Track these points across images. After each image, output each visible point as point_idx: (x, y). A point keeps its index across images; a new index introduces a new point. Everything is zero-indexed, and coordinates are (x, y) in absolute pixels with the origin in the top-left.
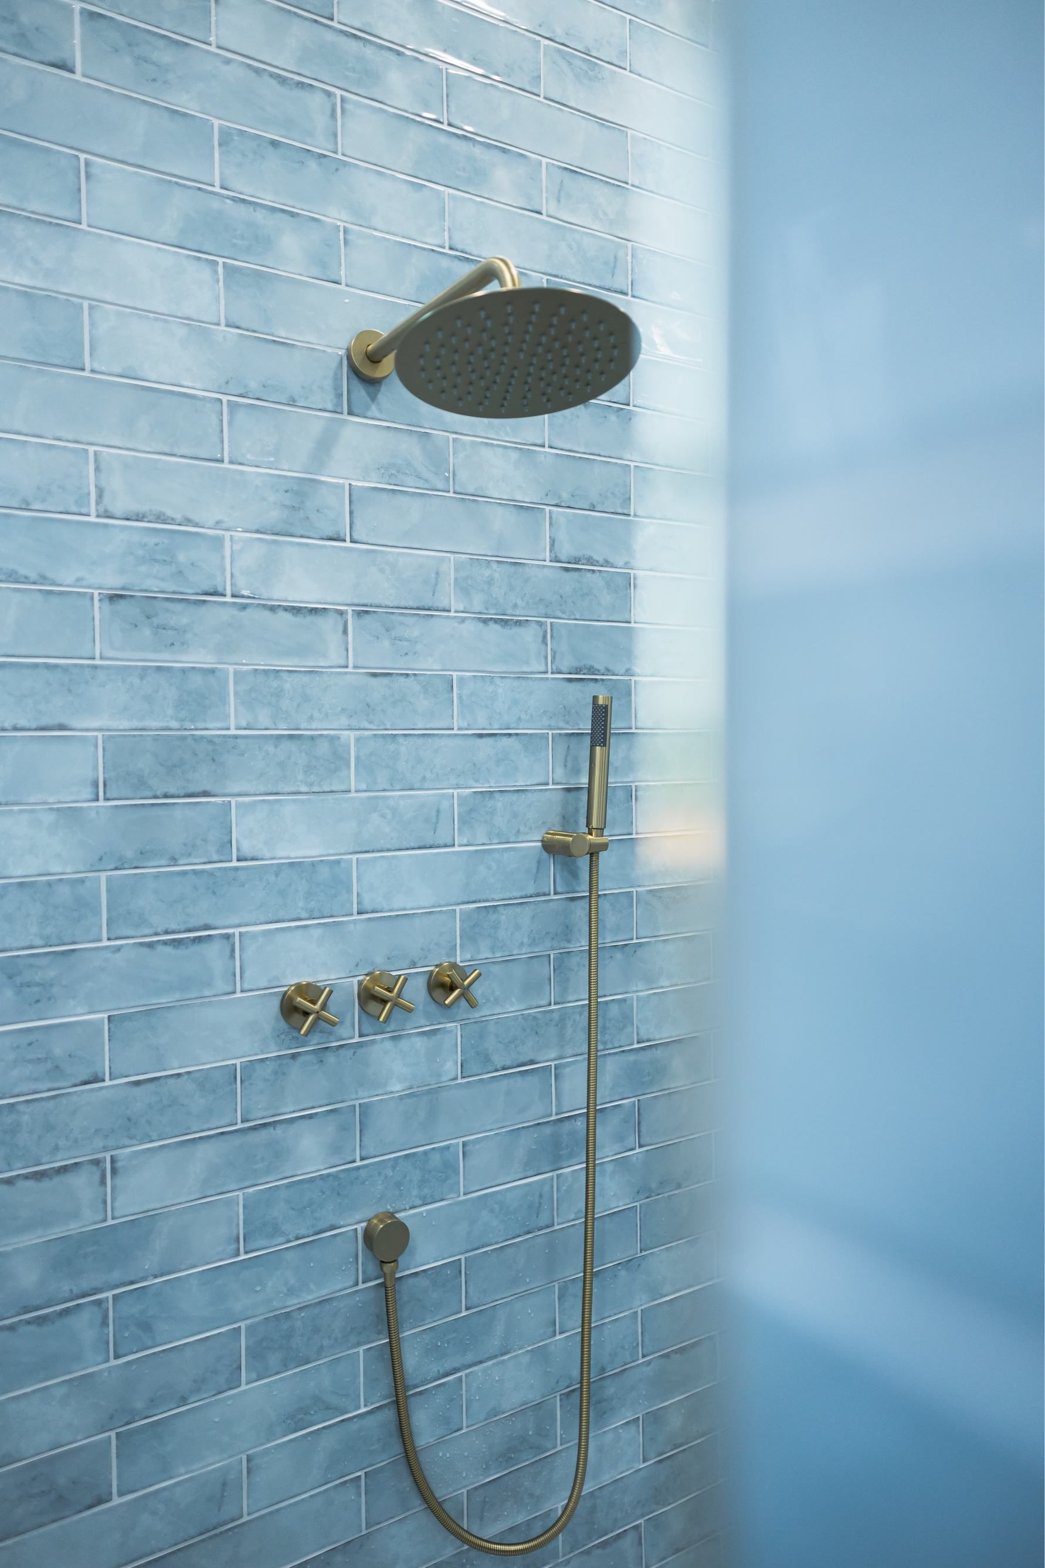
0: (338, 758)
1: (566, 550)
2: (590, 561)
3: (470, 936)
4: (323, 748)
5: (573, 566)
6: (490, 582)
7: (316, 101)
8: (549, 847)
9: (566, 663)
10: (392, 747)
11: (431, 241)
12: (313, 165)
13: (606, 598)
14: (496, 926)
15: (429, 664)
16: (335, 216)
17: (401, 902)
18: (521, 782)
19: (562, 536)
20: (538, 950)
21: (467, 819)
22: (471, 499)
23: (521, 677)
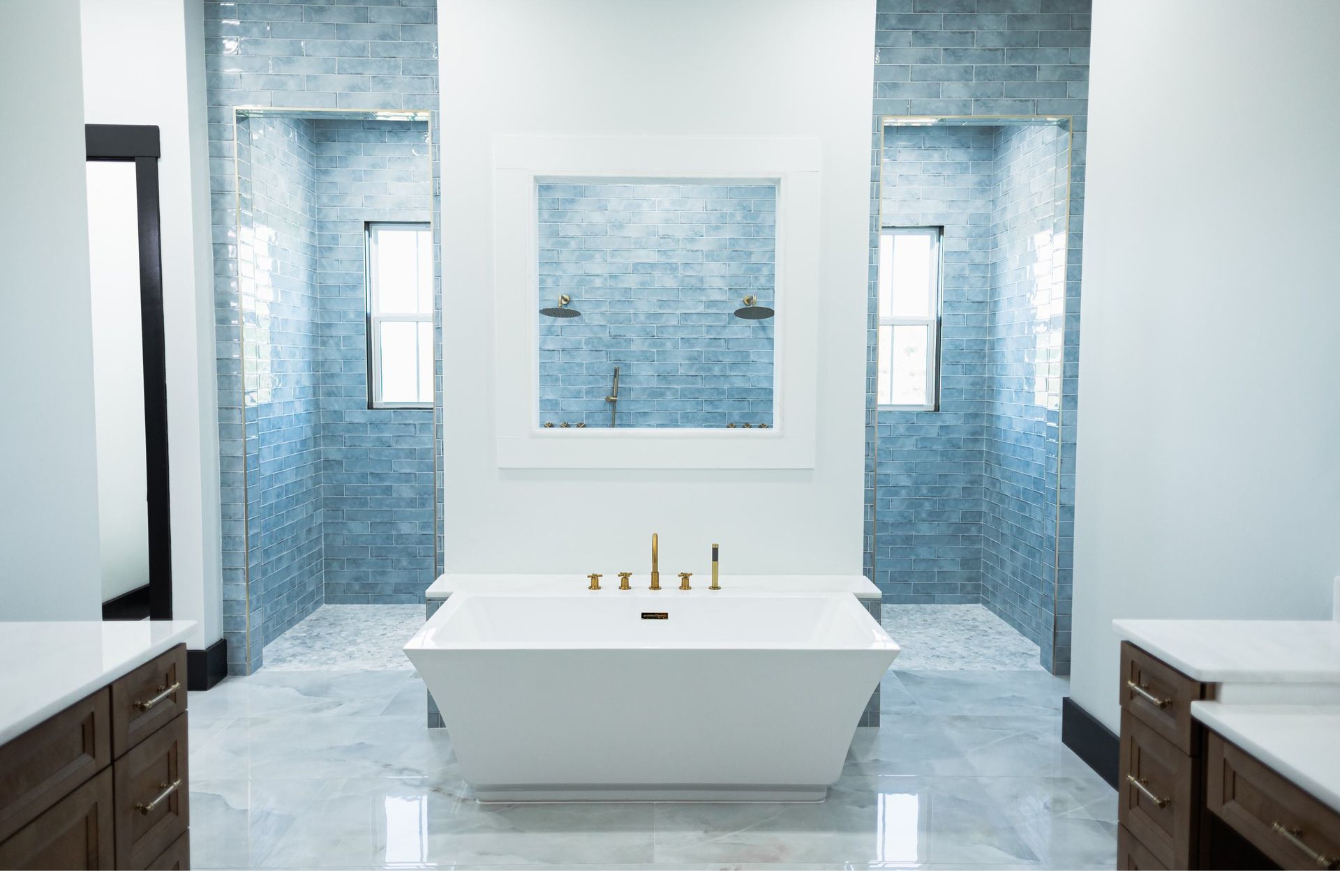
0: (557, 380)
1: (613, 334)
2: (620, 336)
3: (588, 417)
4: (554, 377)
5: (615, 337)
6: (593, 342)
7: (555, 252)
8: (607, 399)
9: (613, 359)
10: (569, 377)
11: (580, 273)
12: (554, 264)
13: (625, 344)
14: (594, 416)
15: (578, 360)
16: (559, 273)
17: (571, 409)
18: (601, 385)
19: (612, 331)
20: (605, 423)
21: (587, 393)
22: (587, 325)
23: (601, 363)
